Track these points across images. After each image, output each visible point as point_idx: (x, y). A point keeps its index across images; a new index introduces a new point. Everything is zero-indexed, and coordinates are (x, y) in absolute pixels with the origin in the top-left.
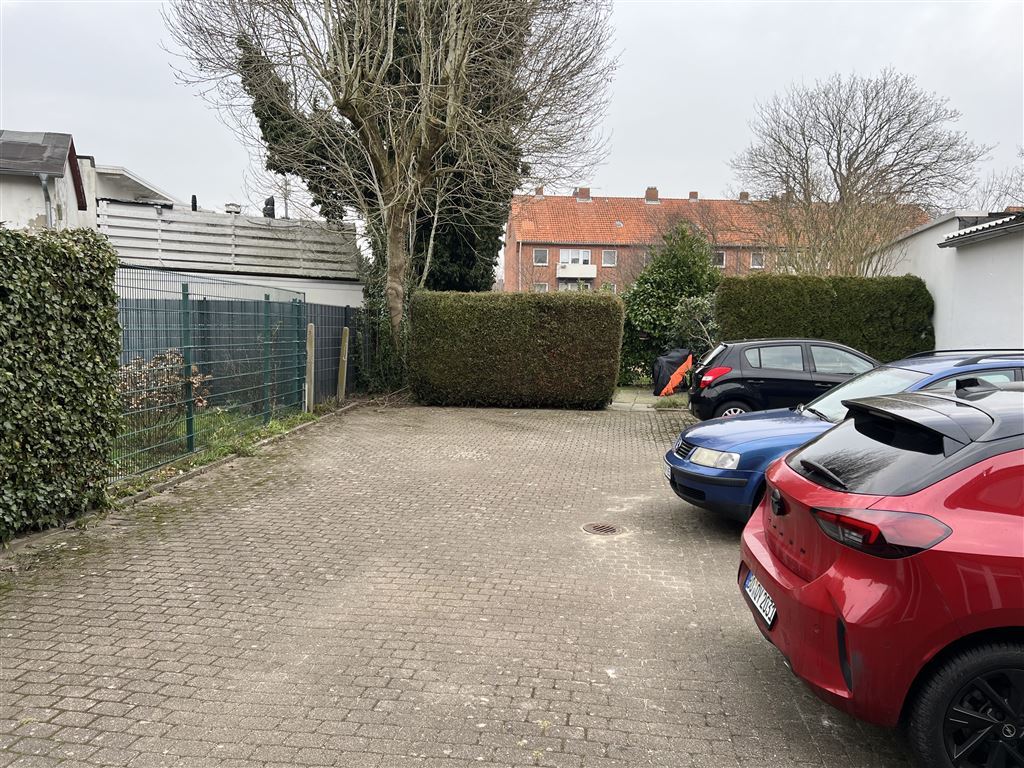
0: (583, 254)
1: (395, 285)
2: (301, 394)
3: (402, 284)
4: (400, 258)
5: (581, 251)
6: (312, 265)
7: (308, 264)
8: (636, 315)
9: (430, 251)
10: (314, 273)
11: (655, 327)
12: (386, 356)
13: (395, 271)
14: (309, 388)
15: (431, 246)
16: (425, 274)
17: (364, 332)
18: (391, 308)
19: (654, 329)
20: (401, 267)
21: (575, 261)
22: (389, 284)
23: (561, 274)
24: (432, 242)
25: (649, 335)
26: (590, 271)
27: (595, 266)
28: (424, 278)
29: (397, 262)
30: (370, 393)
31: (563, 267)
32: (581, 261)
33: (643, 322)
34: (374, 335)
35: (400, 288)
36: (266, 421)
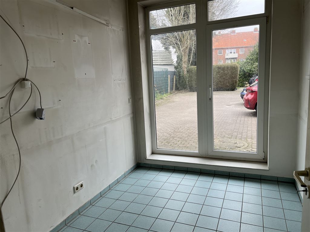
0: (233, 51)
1: (185, 65)
2: (168, 89)
3: (186, 65)
4: (185, 59)
5: (233, 50)
6: (161, 62)
7: (160, 62)
8: (245, 68)
9: (192, 56)
10: (162, 64)
11: (251, 71)
12: (183, 82)
13: (185, 62)
14: (169, 88)
15: (192, 55)
16: (191, 62)
17: (178, 77)
18: (184, 71)
19: (250, 71)
20: (186, 61)
21: (231, 53)
22: (183, 65)
23: (226, 57)
24: (192, 54)
25: (249, 73)
26: (236, 55)
27: (237, 54)
28: (190, 63)
29: (185, 60)
30: (179, 90)
31: (227, 55)
32: (233, 53)
33: (247, 70)
34: (180, 77)
35: (186, 66)
36: (163, 94)
